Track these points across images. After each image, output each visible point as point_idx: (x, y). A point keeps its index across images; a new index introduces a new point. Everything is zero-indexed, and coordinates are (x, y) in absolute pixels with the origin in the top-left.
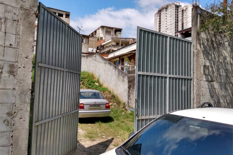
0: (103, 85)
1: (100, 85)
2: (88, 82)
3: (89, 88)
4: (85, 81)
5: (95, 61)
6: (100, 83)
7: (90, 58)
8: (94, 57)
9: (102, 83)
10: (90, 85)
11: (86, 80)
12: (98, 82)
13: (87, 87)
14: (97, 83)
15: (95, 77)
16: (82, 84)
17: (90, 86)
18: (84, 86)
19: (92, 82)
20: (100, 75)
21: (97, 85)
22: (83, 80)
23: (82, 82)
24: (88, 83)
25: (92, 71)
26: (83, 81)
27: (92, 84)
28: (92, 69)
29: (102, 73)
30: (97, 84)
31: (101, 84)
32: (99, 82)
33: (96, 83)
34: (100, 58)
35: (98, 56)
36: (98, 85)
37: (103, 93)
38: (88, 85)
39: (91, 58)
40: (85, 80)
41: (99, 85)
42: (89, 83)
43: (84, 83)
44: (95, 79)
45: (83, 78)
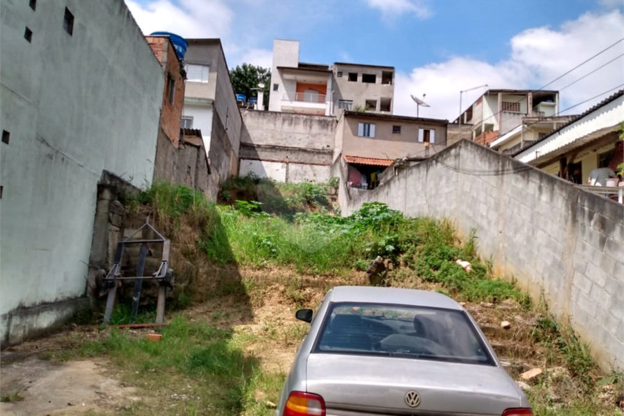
0: (495, 269)
1: (480, 271)
2: (427, 254)
3: (430, 281)
4: (417, 253)
5: (455, 173)
6: (479, 259)
7: (439, 164)
8: (453, 158)
9: (489, 259)
10: (437, 268)
11: (420, 247)
12: (470, 254)
13: (424, 277)
14: (463, 260)
15: (459, 235)
16: (406, 264)
17: (436, 273)
18: (413, 272)
19: (443, 255)
20: (478, 226)
21: (464, 269)
22: (408, 248)
23: (405, 255)
24: (426, 260)
25: (447, 215)
26: (409, 251)
27: (445, 264)
28: (445, 205)
29: (487, 218)
30: (465, 264)
31: (483, 264)
32: (476, 258)
33: (459, 262)
34: (477, 157)
35: (466, 149)
36: (469, 269)
37: (489, 304)
38: (427, 266)
39: (442, 163)
40: (418, 247)
41: (473, 268)
42: (433, 260)
43: (412, 258)
44: (456, 243)
45: (411, 241)
